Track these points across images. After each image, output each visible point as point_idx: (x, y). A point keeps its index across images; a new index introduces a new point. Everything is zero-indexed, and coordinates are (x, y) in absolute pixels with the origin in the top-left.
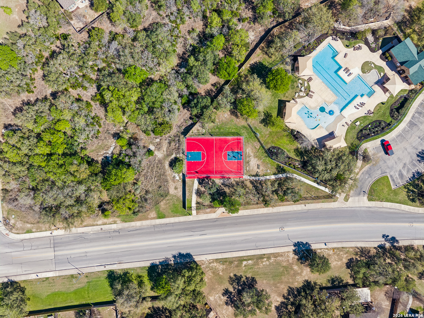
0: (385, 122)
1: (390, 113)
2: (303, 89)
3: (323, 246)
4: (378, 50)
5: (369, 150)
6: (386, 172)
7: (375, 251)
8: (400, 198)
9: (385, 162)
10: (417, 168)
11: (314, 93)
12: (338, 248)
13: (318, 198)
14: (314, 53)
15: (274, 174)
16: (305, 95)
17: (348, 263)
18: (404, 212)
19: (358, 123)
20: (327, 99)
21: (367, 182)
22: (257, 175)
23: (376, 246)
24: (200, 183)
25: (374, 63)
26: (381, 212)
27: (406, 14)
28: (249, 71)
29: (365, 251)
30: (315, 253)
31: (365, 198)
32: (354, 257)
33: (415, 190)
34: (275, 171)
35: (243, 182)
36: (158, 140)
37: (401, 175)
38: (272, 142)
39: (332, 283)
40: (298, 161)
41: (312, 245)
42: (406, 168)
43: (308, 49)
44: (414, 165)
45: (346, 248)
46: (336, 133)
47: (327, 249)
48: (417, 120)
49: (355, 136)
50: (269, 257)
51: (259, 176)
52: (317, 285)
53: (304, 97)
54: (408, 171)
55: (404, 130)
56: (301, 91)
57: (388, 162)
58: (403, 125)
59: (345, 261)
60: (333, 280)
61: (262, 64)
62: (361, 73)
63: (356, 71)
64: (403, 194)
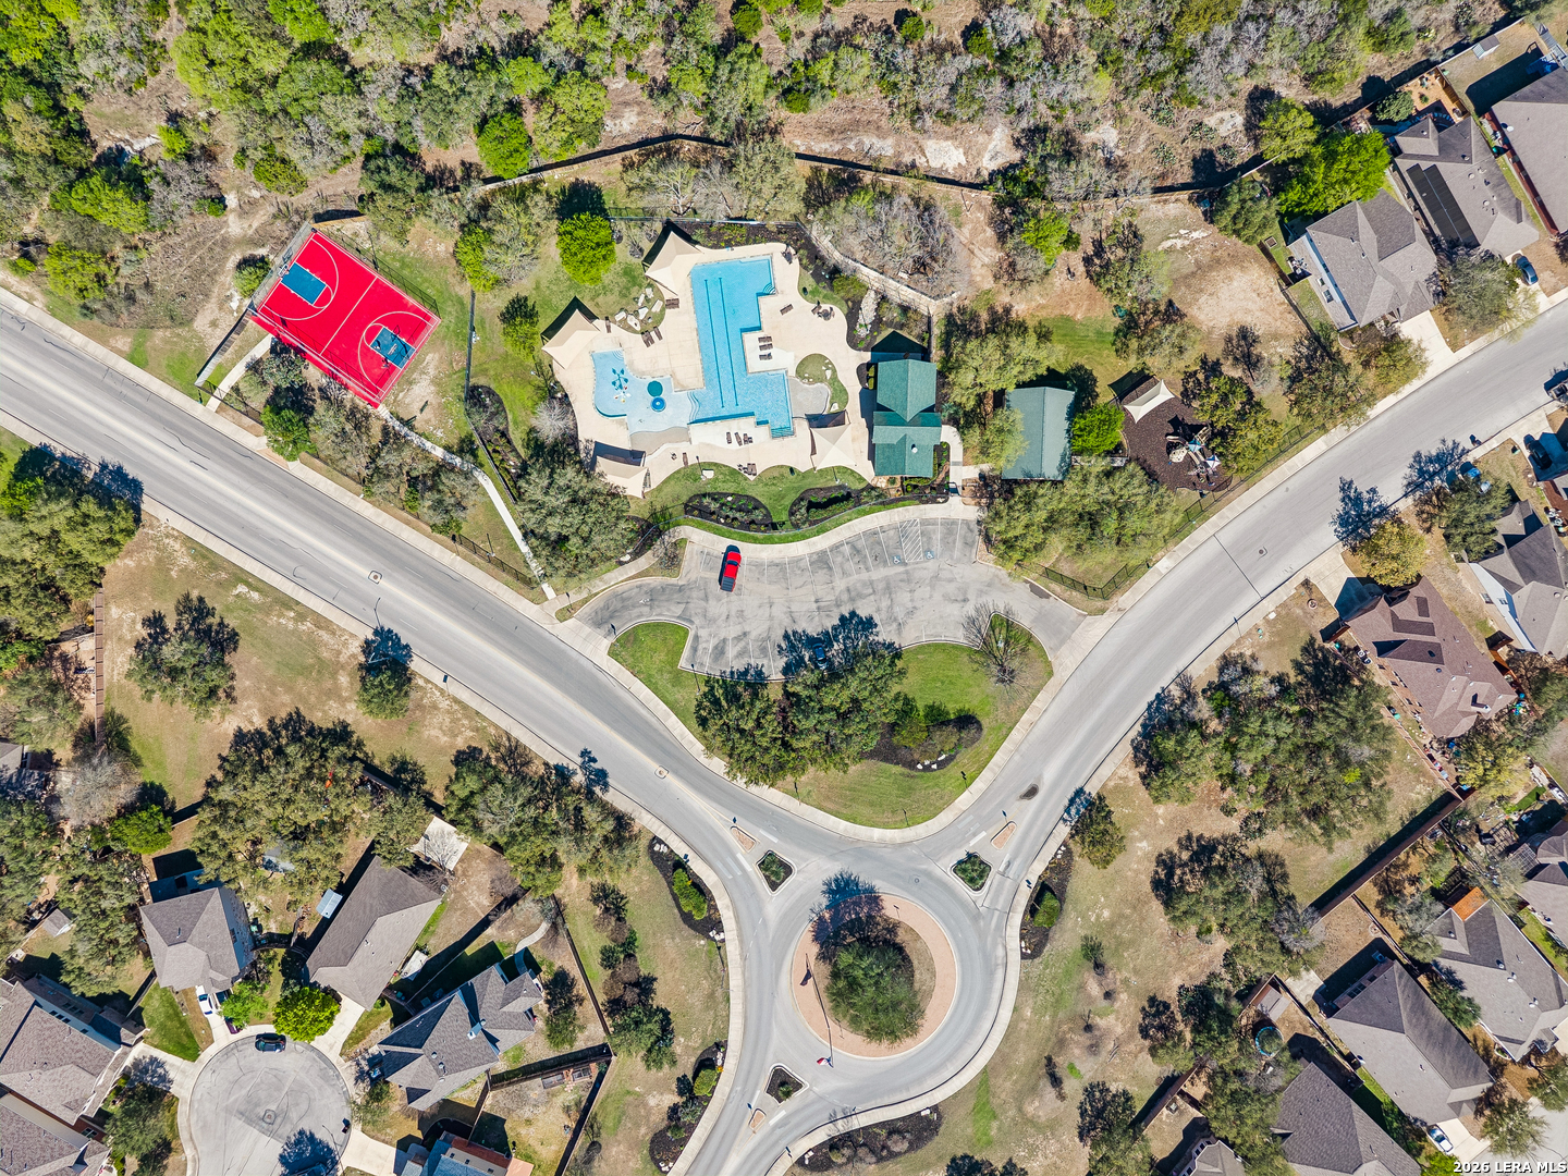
0: (768, 515)
1: (794, 504)
2: (643, 313)
3: (438, 678)
4: (865, 350)
5: (689, 548)
6: (692, 622)
7: (542, 770)
8: (678, 696)
9: (706, 599)
10: (765, 662)
11: (660, 337)
12: (465, 707)
13: (501, 566)
14: (724, 254)
15: (448, 449)
16: (638, 328)
17: (463, 752)
18: (666, 734)
19: (709, 474)
20: (679, 376)
21: (635, 612)
22: (408, 423)
23: (552, 763)
24: (273, 350)
25: (834, 371)
26: (618, 698)
27: (984, 316)
28: (563, 191)
29: (520, 756)
30: (409, 680)
31: (606, 643)
32: (486, 750)
33: (724, 703)
34: (454, 442)
35: (367, 417)
36: (256, 194)
37: (719, 651)
38: (497, 377)
39: (397, 771)
40: (519, 456)
41: (415, 658)
42: (742, 644)
43: (719, 235)
44: (764, 650)
45: (484, 719)
46: (647, 460)
47: (442, 691)
48: (839, 559)
49: (685, 499)
50: (304, 614)
51: (412, 428)
52: (361, 750)
53: (635, 332)
54: (740, 655)
55: (796, 561)
56: (636, 313)
57: (712, 602)
58: (800, 549)
59: (461, 743)
60: (403, 766)
61: (600, 197)
62: (792, 372)
63: (785, 359)
64: (693, 694)
